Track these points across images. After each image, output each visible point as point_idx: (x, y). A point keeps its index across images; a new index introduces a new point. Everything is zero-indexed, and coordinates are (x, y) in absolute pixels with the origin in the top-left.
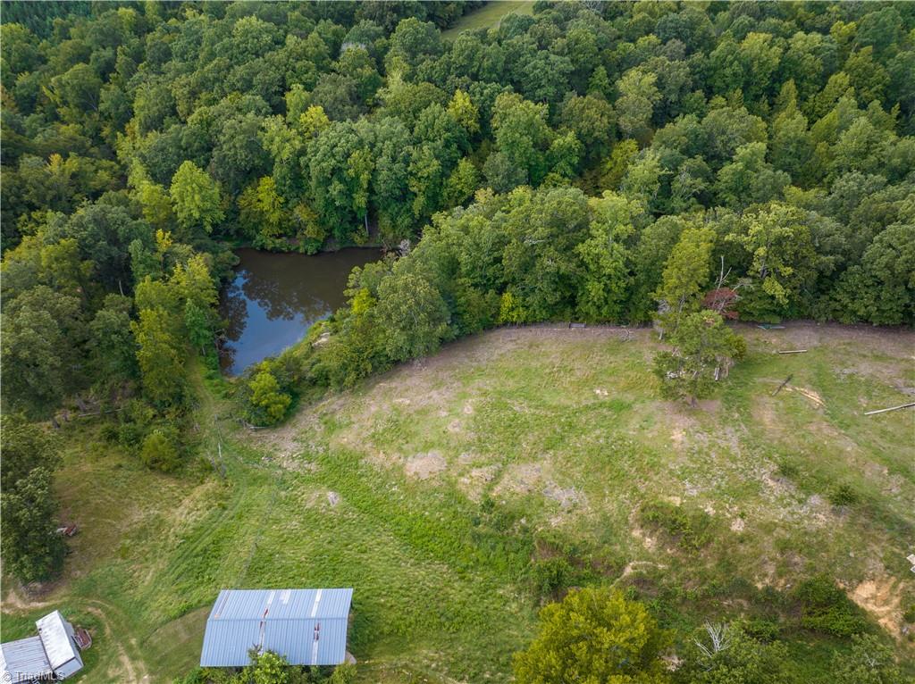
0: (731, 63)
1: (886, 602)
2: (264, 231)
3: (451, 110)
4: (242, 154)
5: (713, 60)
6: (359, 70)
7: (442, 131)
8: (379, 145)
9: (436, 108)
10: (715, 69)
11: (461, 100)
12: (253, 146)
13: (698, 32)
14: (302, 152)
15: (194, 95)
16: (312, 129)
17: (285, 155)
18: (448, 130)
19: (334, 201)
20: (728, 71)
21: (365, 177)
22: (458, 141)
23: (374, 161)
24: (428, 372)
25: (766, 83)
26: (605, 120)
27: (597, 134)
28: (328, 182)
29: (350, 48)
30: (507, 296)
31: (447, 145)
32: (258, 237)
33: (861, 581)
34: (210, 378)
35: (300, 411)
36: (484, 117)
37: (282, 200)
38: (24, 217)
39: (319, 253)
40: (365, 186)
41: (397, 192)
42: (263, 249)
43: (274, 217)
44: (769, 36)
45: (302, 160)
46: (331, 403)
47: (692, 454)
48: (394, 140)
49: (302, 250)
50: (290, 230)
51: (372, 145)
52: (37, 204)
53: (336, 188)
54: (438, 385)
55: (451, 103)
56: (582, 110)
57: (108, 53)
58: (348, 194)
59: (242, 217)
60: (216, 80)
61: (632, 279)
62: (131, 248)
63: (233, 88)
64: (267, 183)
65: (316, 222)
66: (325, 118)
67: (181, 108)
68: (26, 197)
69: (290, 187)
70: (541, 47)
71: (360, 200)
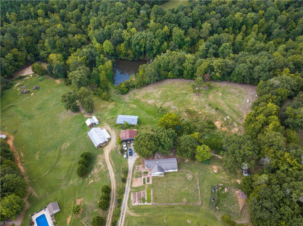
0: (230, 21)
1: (219, 124)
2: (121, 55)
3: (163, 30)
4: (118, 38)
5: (226, 20)
6: (144, 18)
7: (161, 35)
8: (147, 38)
9: (160, 30)
10: (227, 22)
11: (166, 28)
12: (120, 36)
13: (225, 11)
14: (131, 38)
15: (106, 21)
16: (133, 33)
17: (127, 39)
18: (162, 35)
19: (137, 49)
20: (229, 23)
21: (143, 45)
22: (165, 37)
23: (146, 41)
24: (153, 86)
25: (239, 25)
26: (197, 35)
27: (195, 38)
28: (136, 45)
29: (142, 12)
30: (170, 73)
31: (162, 38)
32: (120, 56)
33: (216, 121)
34: (112, 85)
35: (129, 92)
36: (171, 32)
37: (126, 48)
38: (70, 49)
39: (133, 60)
40: (144, 47)
41: (150, 48)
42: (121, 59)
43: (124, 52)
44: (242, 14)
45: (131, 40)
46: (135, 91)
47: (196, 102)
48: (150, 37)
49: (129, 60)
50: (127, 55)
51: (146, 38)
52: (73, 46)
53: (137, 47)
54: (155, 88)
55: (164, 29)
56: (192, 32)
57: (82, 6)
58: (140, 48)
59: (117, 51)
60: (111, 18)
61: (193, 71)
62: (96, 58)
63: (115, 21)
64: (123, 44)
65: (133, 54)
66: (136, 31)
67: (103, 24)
68: (71, 44)
69: (127, 46)
70: (186, 15)
71: (142, 50)
